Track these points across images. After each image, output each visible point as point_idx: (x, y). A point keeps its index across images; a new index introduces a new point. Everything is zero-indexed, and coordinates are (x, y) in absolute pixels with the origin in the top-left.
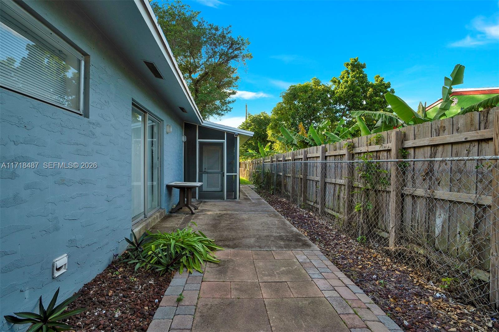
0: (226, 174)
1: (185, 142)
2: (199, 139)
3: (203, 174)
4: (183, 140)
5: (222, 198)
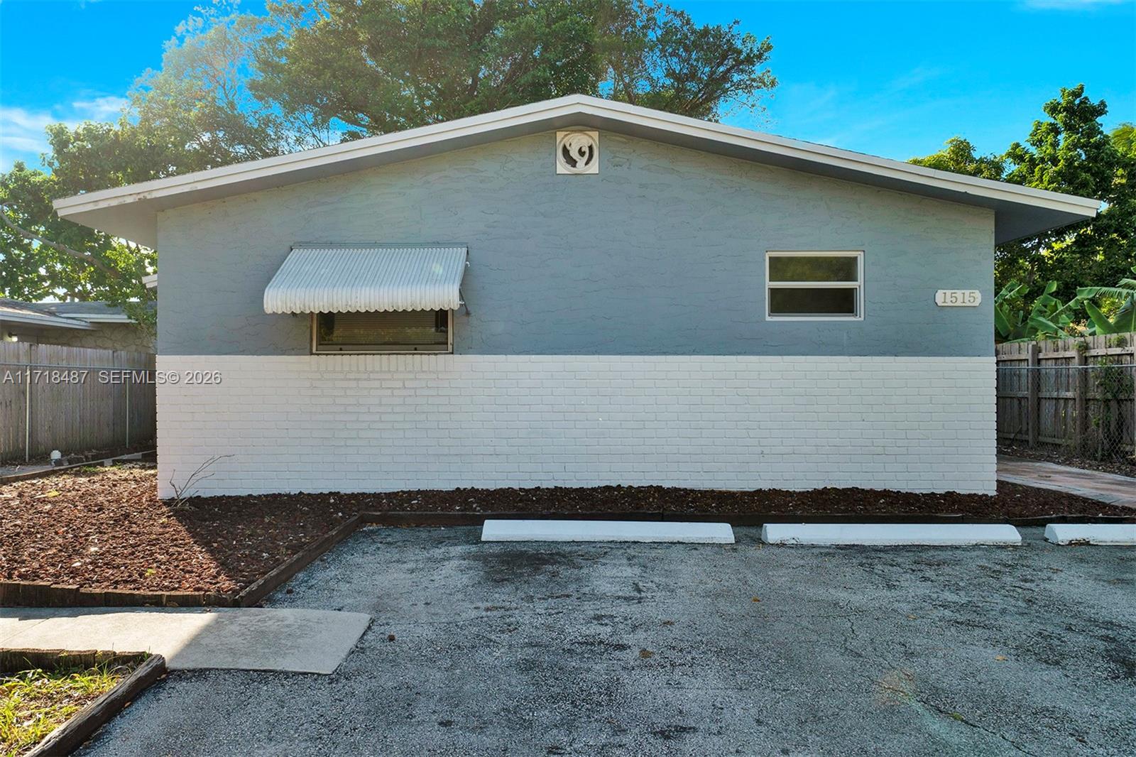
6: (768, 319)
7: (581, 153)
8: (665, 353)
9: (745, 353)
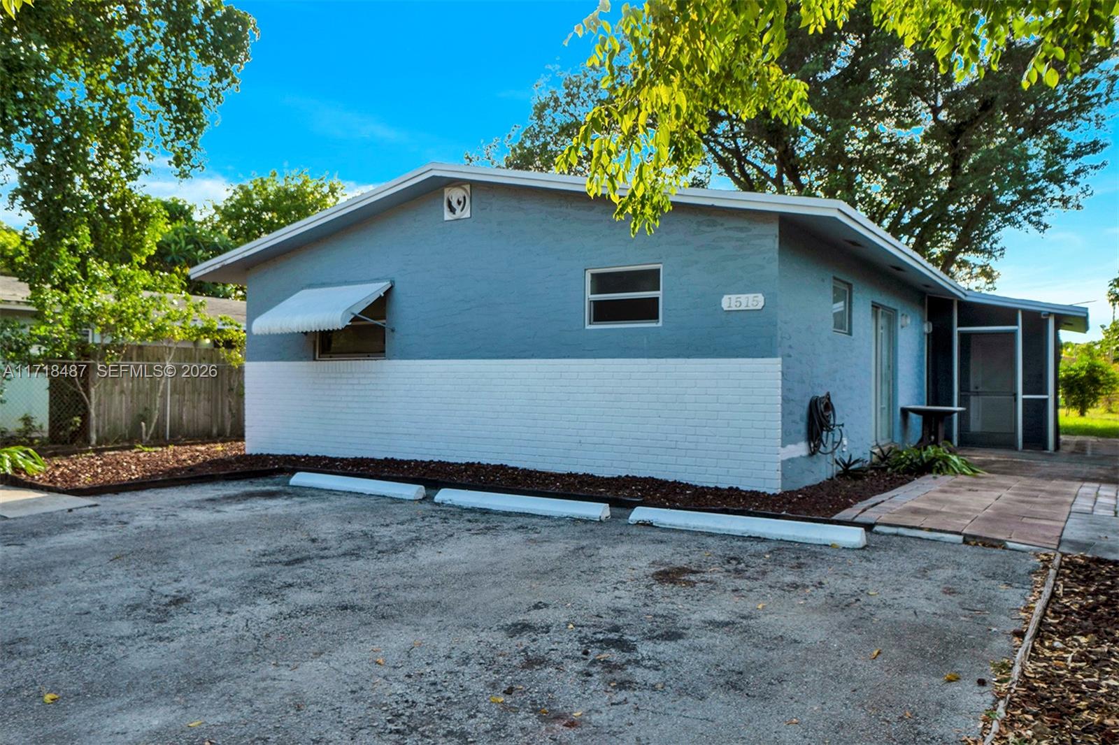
0: (1020, 397)
1: (928, 335)
2: (959, 326)
3: (972, 398)
4: (926, 330)
5: (1010, 445)
6: (588, 327)
7: (459, 203)
8: (513, 358)
9: (569, 357)
